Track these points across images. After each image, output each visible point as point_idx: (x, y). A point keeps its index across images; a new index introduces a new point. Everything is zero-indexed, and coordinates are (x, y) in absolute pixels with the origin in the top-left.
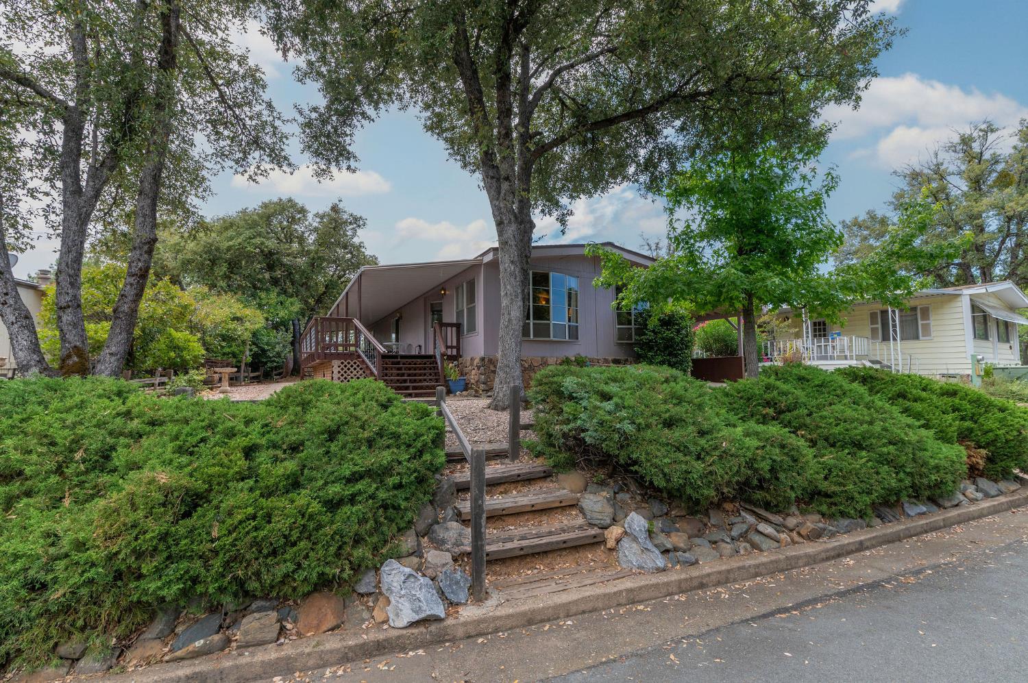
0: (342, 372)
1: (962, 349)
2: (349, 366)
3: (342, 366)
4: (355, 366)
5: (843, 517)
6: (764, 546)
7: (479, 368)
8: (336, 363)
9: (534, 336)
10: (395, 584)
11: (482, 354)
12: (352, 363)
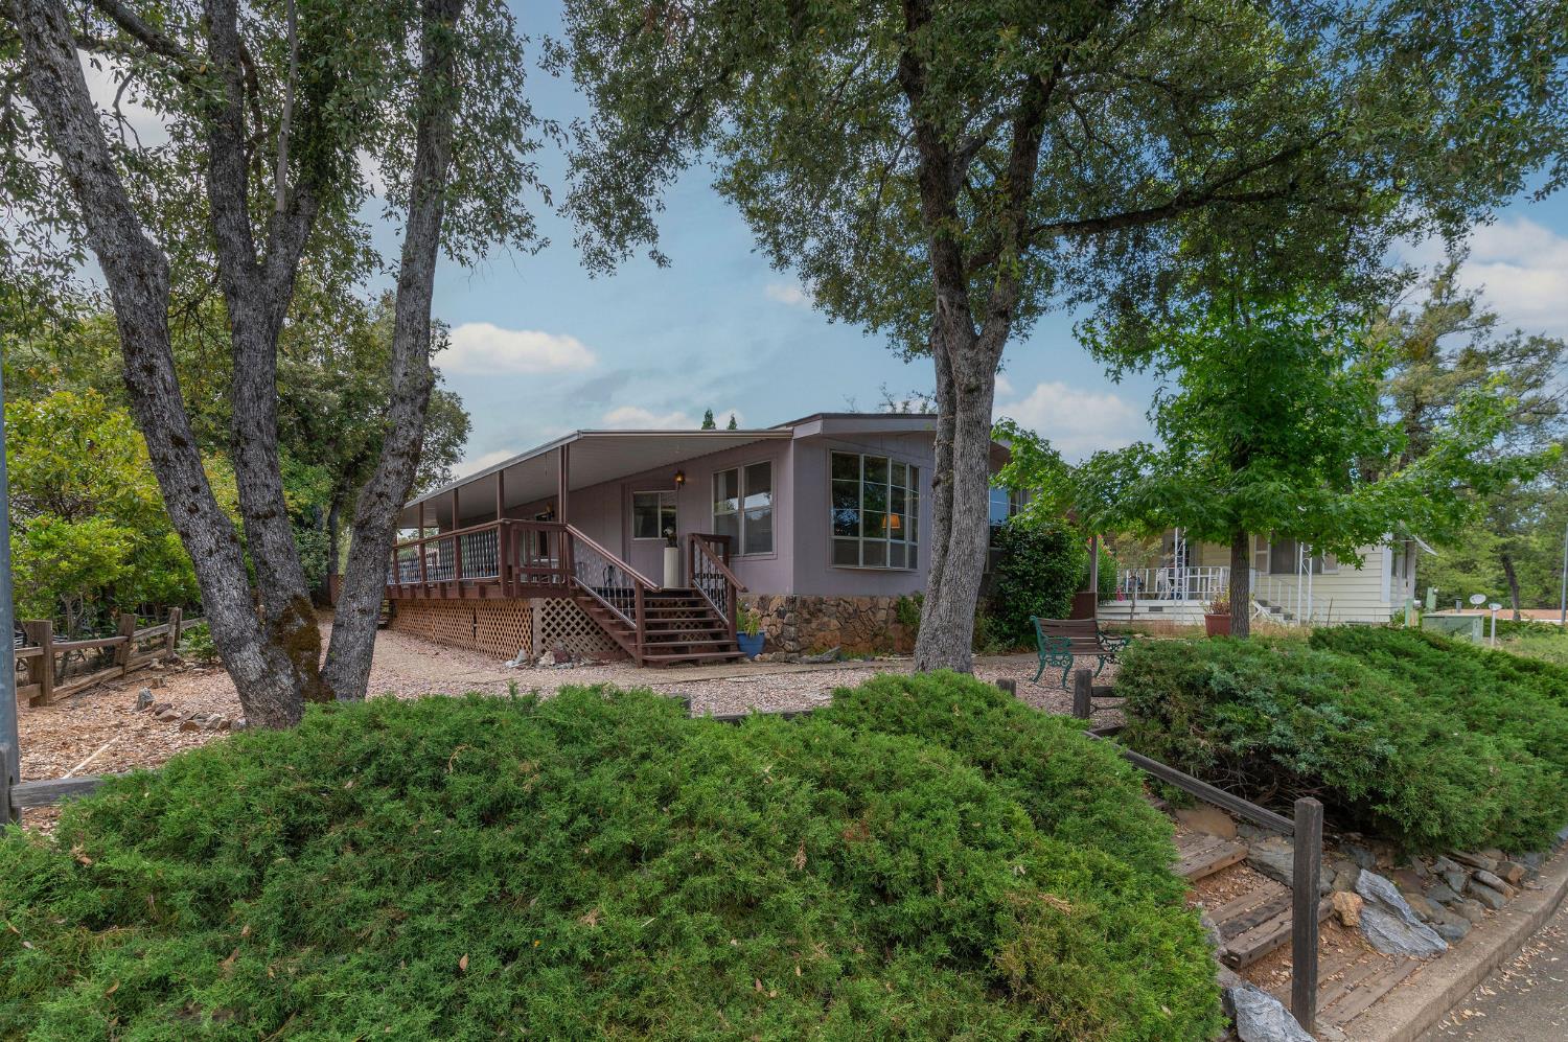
0: (548, 619)
1: (1377, 589)
2: (558, 608)
3: (548, 609)
4: (568, 608)
5: (1528, 850)
6: (1496, 903)
7: (781, 614)
8: (537, 603)
9: (865, 563)
10: (1276, 1029)
11: (788, 590)
12: (563, 603)
